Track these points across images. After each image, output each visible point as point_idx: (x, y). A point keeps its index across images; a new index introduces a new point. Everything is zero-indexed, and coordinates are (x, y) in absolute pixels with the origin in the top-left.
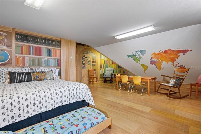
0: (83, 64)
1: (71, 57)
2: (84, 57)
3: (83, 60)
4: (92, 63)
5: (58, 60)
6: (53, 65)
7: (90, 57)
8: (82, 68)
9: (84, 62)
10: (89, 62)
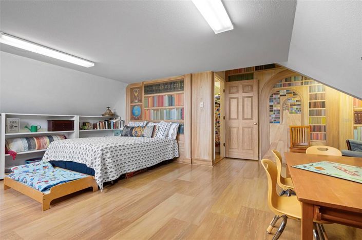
0: (272, 113)
1: (201, 103)
2: (274, 96)
3: (272, 104)
4: (306, 109)
5: (181, 110)
6: (175, 118)
7: (297, 93)
8: (269, 122)
9: (274, 108)
10: (295, 107)
